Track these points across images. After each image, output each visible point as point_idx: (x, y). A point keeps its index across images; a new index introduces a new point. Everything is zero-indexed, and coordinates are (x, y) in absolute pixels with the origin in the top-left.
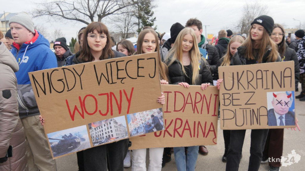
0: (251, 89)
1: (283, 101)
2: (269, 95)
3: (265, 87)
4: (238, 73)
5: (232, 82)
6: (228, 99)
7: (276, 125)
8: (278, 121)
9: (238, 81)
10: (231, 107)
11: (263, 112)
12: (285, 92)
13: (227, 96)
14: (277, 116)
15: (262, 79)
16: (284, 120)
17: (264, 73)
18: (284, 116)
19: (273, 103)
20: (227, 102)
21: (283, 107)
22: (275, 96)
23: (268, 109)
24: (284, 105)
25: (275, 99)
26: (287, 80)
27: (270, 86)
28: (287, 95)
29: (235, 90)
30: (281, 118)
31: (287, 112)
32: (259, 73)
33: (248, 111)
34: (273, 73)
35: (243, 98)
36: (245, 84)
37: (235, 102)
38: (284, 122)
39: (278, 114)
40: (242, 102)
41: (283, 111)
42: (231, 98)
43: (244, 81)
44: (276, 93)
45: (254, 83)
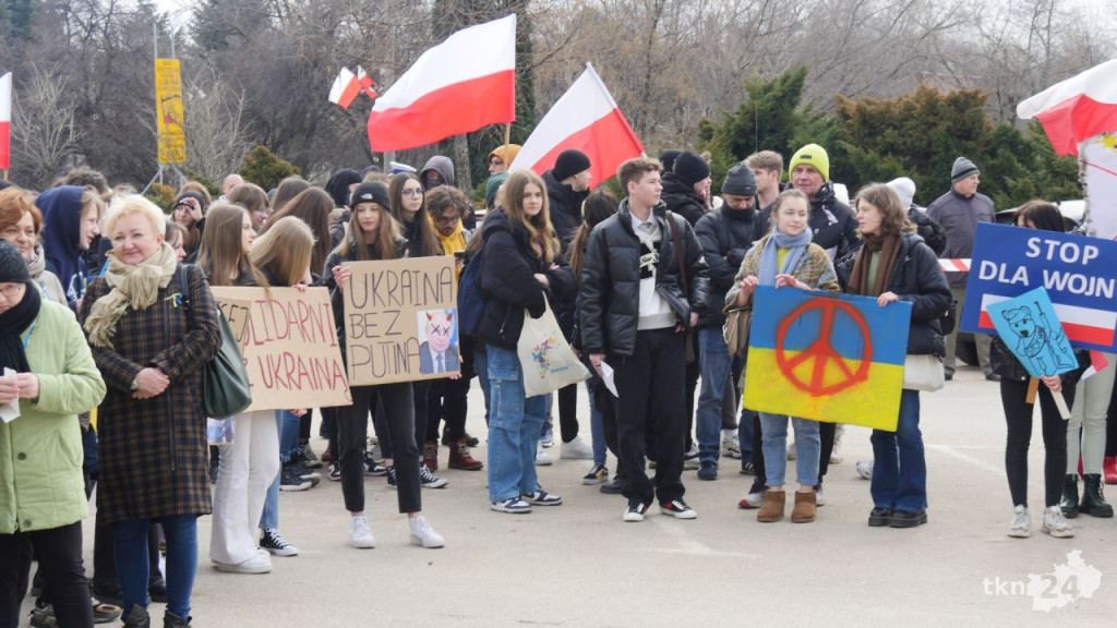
0: (394, 306)
1: (441, 328)
2: (421, 315)
3: (414, 302)
4: (373, 275)
5: (364, 291)
6: (358, 324)
7: (432, 371)
8: (436, 364)
9: (374, 290)
10: (364, 341)
11: (413, 348)
12: (442, 311)
13: (357, 319)
14: (434, 355)
15: (410, 286)
16: (443, 361)
17: (413, 275)
18: (443, 355)
19: (426, 330)
20: (358, 330)
21: (442, 338)
22: (430, 317)
23: (421, 343)
24: (442, 333)
25: (430, 323)
26: (446, 288)
27: (421, 301)
28: (445, 317)
29: (369, 308)
30: (439, 358)
31: (447, 347)
32: (406, 274)
33: (391, 346)
34: (426, 276)
35: (382, 322)
36: (385, 296)
37: (371, 331)
38: (444, 365)
39: (435, 350)
40: (381, 330)
41: (441, 346)
42: (363, 323)
43: (382, 290)
44: (430, 312)
45: (397, 293)
